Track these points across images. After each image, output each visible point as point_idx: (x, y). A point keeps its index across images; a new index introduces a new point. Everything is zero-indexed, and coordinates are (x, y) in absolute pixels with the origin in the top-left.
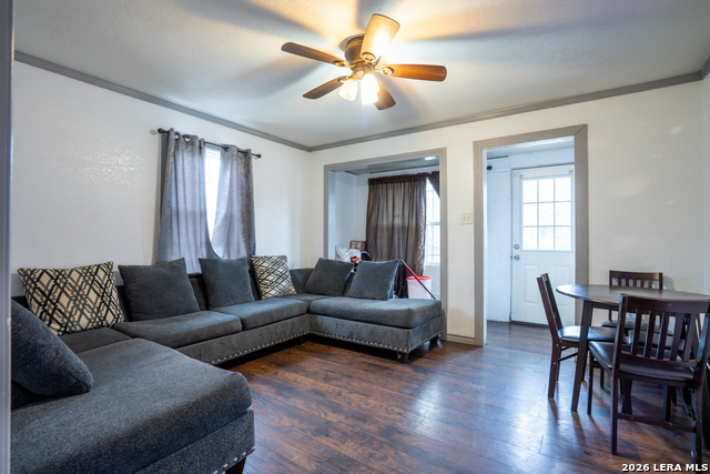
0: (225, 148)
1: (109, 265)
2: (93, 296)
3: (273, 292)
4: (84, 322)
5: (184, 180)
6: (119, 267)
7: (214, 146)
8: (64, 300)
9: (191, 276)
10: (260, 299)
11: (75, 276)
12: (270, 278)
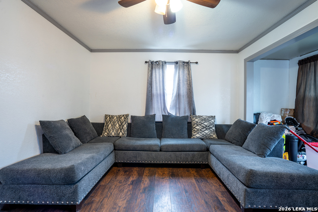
0: (177, 63)
1: (127, 116)
2: (117, 125)
3: (198, 135)
4: (113, 134)
5: (156, 81)
6: (131, 116)
7: (171, 63)
8: (110, 125)
9: (156, 122)
10: (191, 138)
11: (115, 118)
12: (197, 127)
